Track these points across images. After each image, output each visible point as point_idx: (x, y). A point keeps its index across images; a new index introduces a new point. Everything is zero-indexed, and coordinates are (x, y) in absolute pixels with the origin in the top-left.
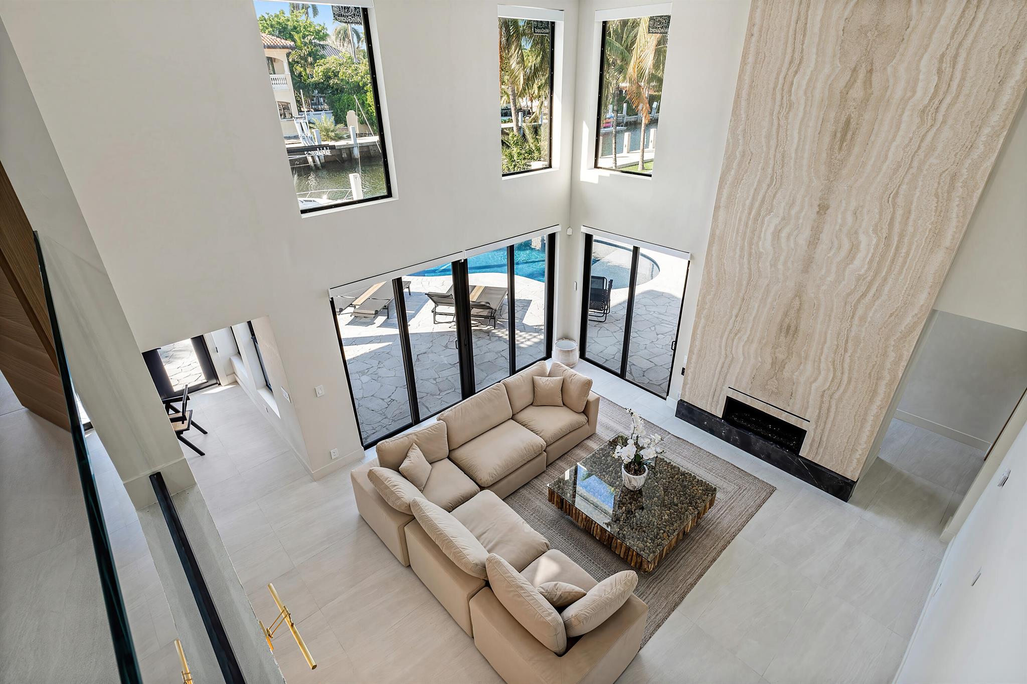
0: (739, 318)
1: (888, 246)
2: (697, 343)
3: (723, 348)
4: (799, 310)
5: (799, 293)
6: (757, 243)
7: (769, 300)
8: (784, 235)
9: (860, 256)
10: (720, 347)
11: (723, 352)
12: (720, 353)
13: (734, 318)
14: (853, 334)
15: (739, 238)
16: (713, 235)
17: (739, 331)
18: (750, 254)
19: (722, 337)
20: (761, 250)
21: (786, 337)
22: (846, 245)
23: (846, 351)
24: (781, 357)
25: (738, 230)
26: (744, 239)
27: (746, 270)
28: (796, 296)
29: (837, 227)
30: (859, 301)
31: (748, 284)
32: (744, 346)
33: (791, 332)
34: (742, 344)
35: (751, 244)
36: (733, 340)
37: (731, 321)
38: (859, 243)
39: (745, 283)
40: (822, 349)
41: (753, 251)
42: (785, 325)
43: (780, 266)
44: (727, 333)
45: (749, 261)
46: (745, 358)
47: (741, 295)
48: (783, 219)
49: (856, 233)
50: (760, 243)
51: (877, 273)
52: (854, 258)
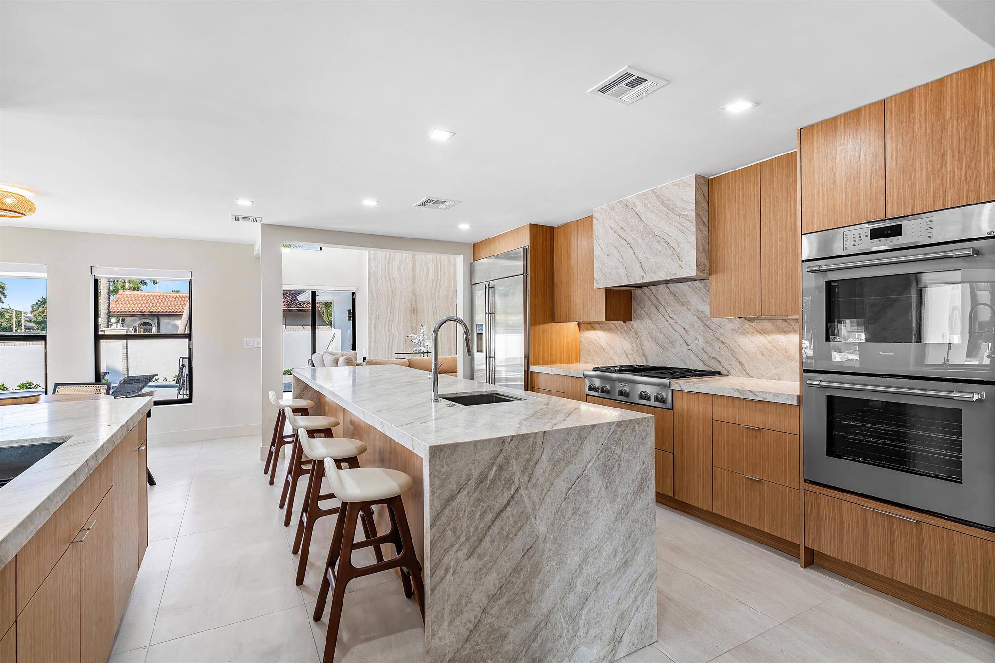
0: (392, 313)
1: (438, 266)
2: (373, 335)
3: (387, 332)
4: (416, 300)
5: (414, 294)
6: (392, 274)
7: (403, 299)
8: (402, 268)
9: (431, 272)
10: (385, 332)
11: (388, 334)
12: (386, 336)
13: (389, 314)
14: (437, 304)
15: (383, 273)
16: (370, 274)
17: (393, 320)
18: (390, 280)
19: (385, 326)
20: (394, 277)
21: (414, 315)
22: (425, 270)
23: (437, 313)
24: (414, 325)
25: (382, 269)
26: (385, 273)
27: (390, 288)
28: (413, 294)
29: (421, 262)
30: (435, 290)
31: (392, 294)
32: (397, 327)
33: (415, 312)
34: (396, 326)
35: (389, 274)
36: (391, 326)
37: (388, 316)
38: (429, 268)
39: (390, 294)
40: (429, 315)
41: (391, 278)
42: (412, 310)
43: (404, 282)
44: (387, 323)
45: (390, 284)
46: (399, 333)
47: (390, 301)
48: (400, 262)
49: (427, 264)
50: (393, 274)
51: (438, 277)
52: (429, 273)
